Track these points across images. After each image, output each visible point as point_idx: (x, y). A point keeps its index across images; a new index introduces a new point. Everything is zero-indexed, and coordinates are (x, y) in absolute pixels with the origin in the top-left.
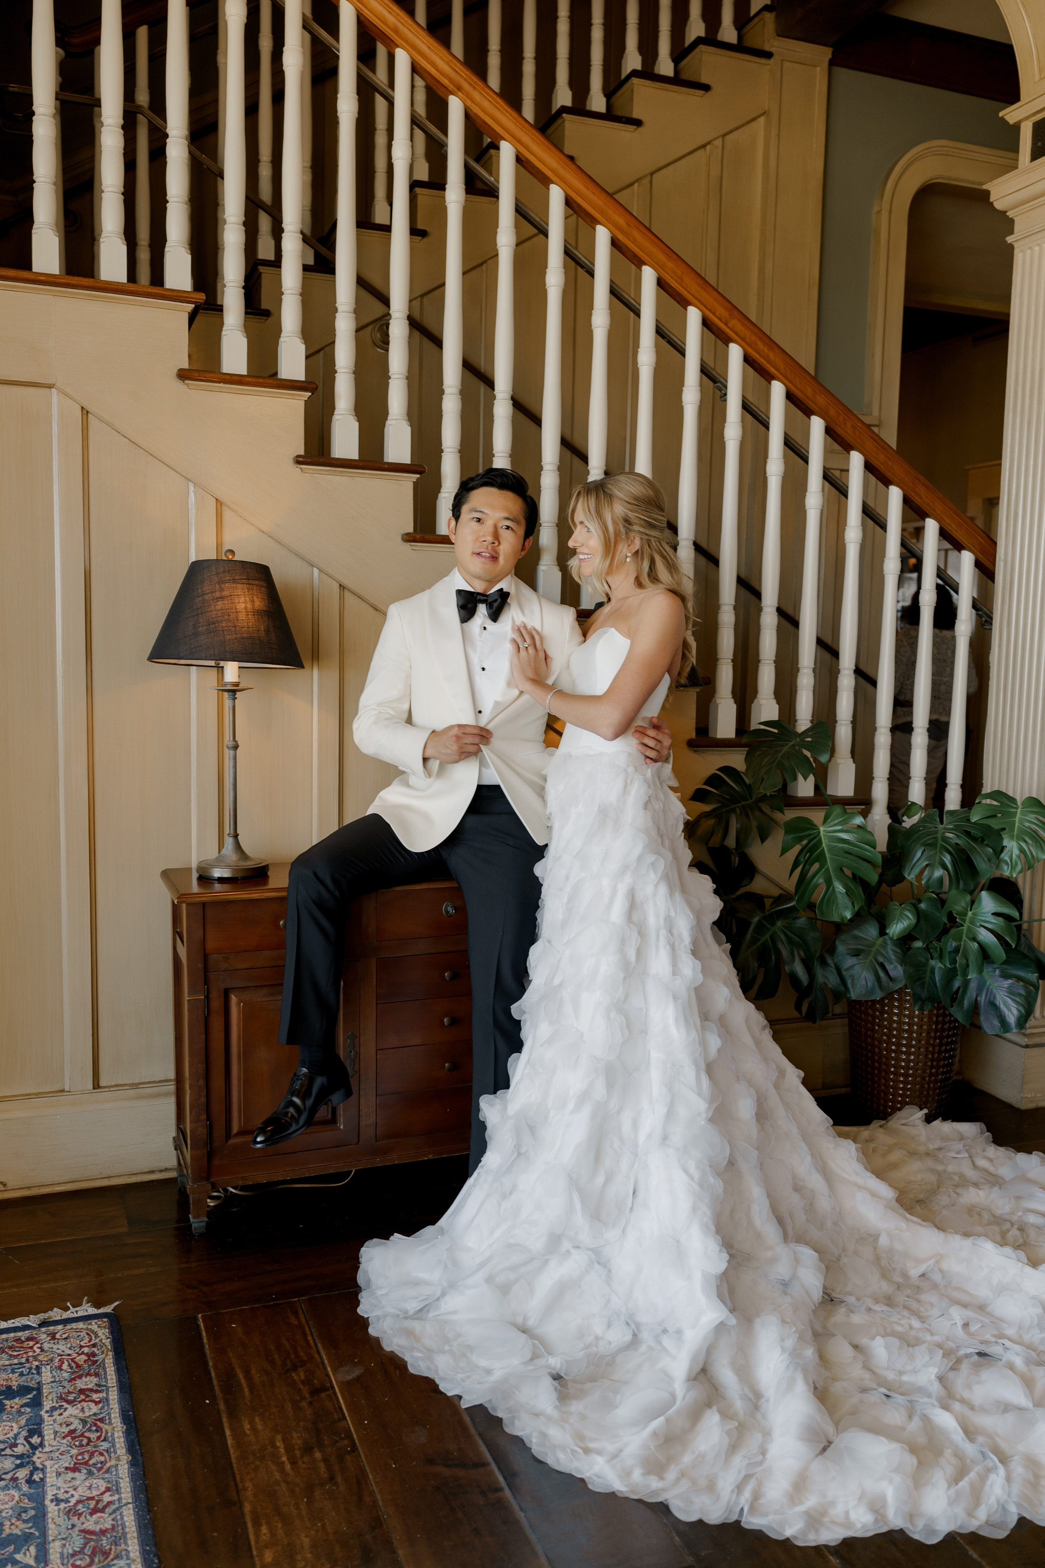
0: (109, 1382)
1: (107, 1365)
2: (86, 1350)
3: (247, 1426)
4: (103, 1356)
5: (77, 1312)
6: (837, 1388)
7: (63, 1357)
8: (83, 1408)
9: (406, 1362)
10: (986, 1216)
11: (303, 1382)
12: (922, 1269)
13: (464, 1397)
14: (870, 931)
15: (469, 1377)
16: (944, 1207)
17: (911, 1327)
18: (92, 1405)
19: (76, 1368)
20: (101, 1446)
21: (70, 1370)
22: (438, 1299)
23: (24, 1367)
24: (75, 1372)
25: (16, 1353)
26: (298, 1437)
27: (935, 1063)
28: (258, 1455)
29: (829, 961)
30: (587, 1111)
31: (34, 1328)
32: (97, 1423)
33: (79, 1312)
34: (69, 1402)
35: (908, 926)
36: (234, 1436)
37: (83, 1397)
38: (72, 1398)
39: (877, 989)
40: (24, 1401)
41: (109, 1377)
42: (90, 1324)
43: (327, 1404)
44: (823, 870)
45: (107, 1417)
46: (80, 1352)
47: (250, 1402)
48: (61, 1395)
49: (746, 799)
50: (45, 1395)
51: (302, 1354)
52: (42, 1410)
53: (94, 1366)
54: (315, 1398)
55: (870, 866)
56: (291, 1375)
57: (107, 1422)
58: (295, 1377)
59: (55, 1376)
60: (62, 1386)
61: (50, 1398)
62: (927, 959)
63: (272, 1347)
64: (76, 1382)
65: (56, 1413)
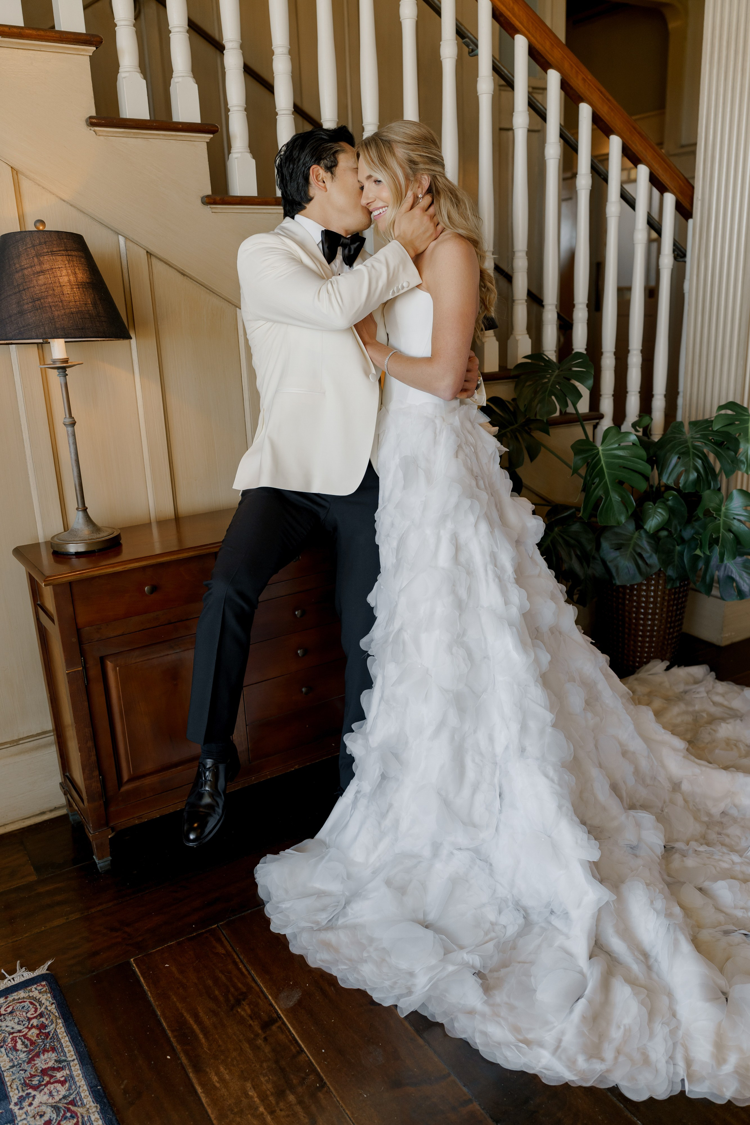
0: (68, 1055)
1: (60, 1036)
2: (35, 1022)
3: (215, 1079)
4: (54, 1025)
5: (13, 979)
6: (705, 935)
7: (15, 1035)
8: (51, 1092)
9: (336, 977)
10: (742, 747)
11: (250, 1016)
12: (722, 806)
14: (632, 528)
16: (707, 744)
17: (734, 863)
18: (59, 1086)
19: (31, 1045)
21: (25, 1049)
22: (344, 908)
24: (31, 1051)
26: (267, 1082)
28: (236, 1110)
30: (445, 736)
32: (70, 1106)
33: (16, 980)
34: (35, 1088)
35: (662, 521)
36: (207, 1092)
37: (47, 1078)
38: (37, 1082)
39: (638, 575)
41: (66, 1050)
42: (30, 991)
43: (282, 1037)
44: (602, 483)
45: (78, 1098)
46: (30, 1026)
47: (209, 1050)
48: (24, 1080)
49: (512, 424)
50: (8, 1084)
51: (240, 985)
52: (10, 1104)
53: (48, 1040)
54: (268, 1032)
55: (640, 477)
56: (238, 1012)
57: (79, 1103)
58: (243, 1013)
59: (12, 1060)
60: (22, 1070)
61: (15, 1087)
62: (674, 546)
63: (210, 982)
64: (36, 1062)
65: (25, 1104)
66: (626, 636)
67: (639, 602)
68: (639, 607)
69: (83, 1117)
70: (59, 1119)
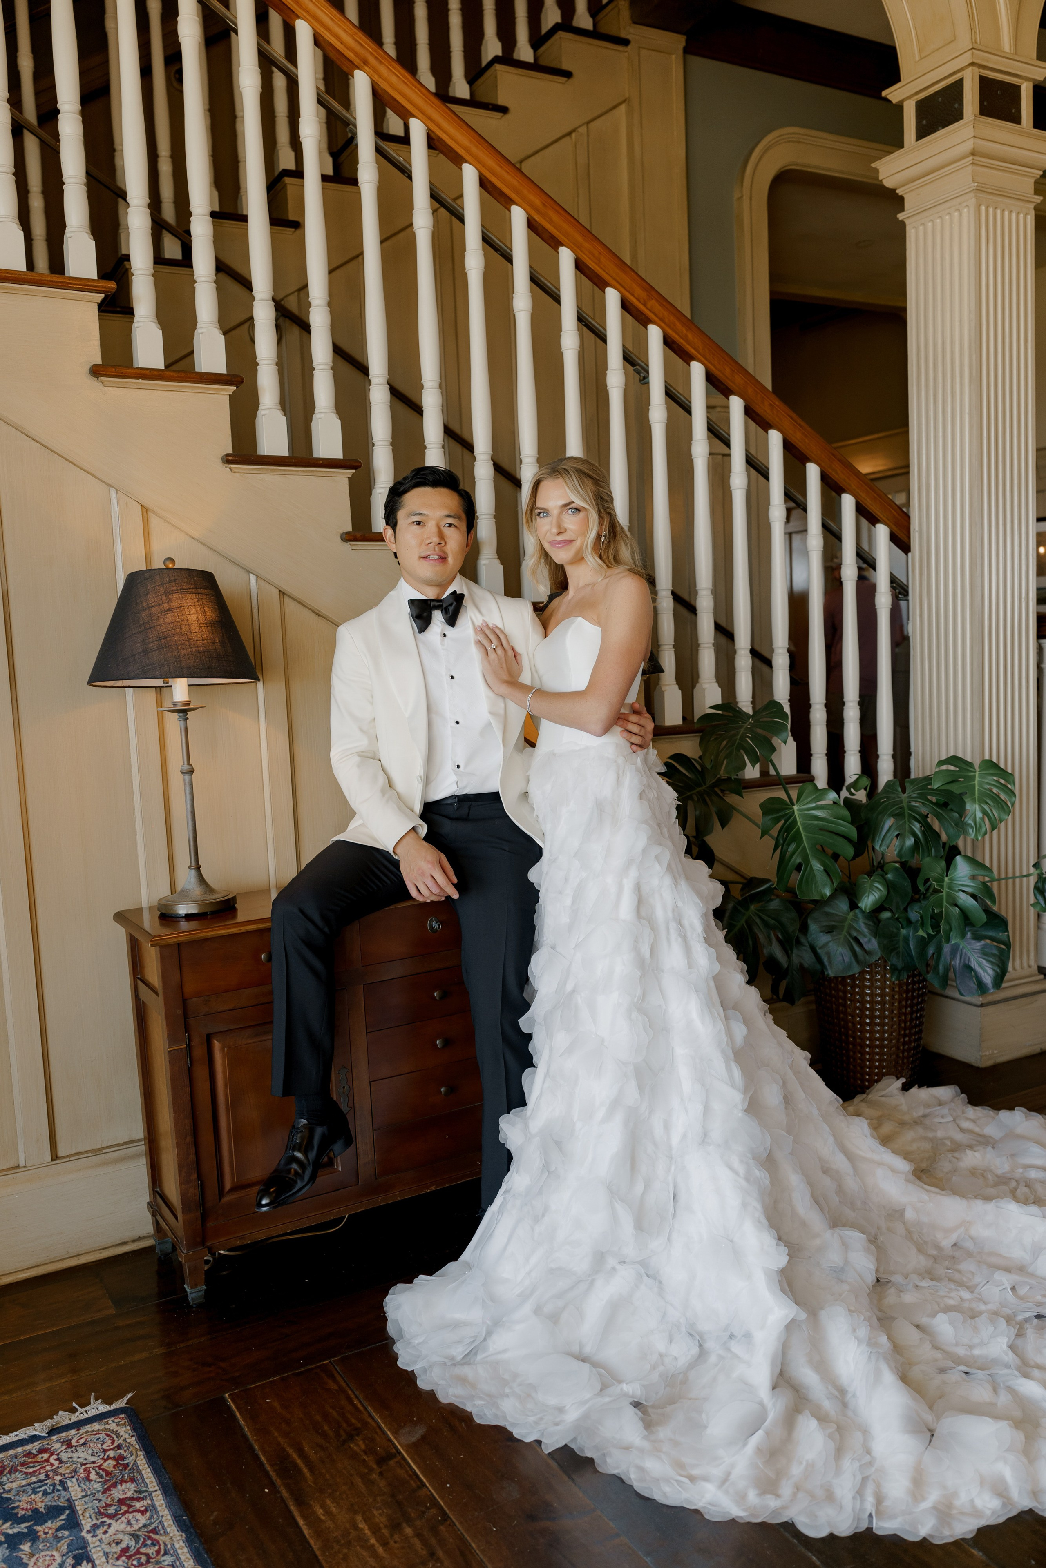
0: (149, 1486)
1: (141, 1468)
2: (111, 1454)
3: (320, 1512)
4: (133, 1457)
5: (86, 1412)
7: (88, 1466)
8: (129, 1521)
10: (990, 1177)
11: (365, 1452)
12: (954, 1237)
13: (544, 1440)
14: (843, 905)
15: (541, 1419)
16: (947, 1173)
17: (962, 1299)
18: (138, 1515)
19: (106, 1476)
20: (164, 1561)
21: (100, 1480)
22: (485, 1340)
23: (46, 1484)
24: (106, 1481)
25: (31, 1470)
26: (380, 1515)
27: (907, 1032)
28: (342, 1542)
29: (803, 940)
30: (619, 1118)
31: (43, 1438)
32: (151, 1534)
33: (89, 1412)
34: (111, 1517)
35: (880, 898)
36: (309, 1524)
37: (124, 1508)
38: (113, 1512)
39: (855, 964)
40: (58, 1524)
41: (147, 1481)
42: (107, 1423)
43: (401, 1472)
44: (800, 849)
45: (160, 1527)
46: (105, 1457)
47: (314, 1483)
48: (98, 1509)
49: (700, 786)
50: (80, 1512)
51: (353, 1421)
52: (82, 1531)
53: (127, 1471)
54: (384, 1467)
55: (845, 841)
56: (350, 1447)
57: (162, 1532)
58: (355, 1448)
59: (85, 1490)
60: (96, 1500)
61: (87, 1515)
62: (898, 929)
63: (318, 1418)
64: (112, 1492)
65: (99, 1532)
66: (851, 1046)
67: (863, 1002)
68: (863, 1009)
69: (165, 1545)
70: (138, 1546)
